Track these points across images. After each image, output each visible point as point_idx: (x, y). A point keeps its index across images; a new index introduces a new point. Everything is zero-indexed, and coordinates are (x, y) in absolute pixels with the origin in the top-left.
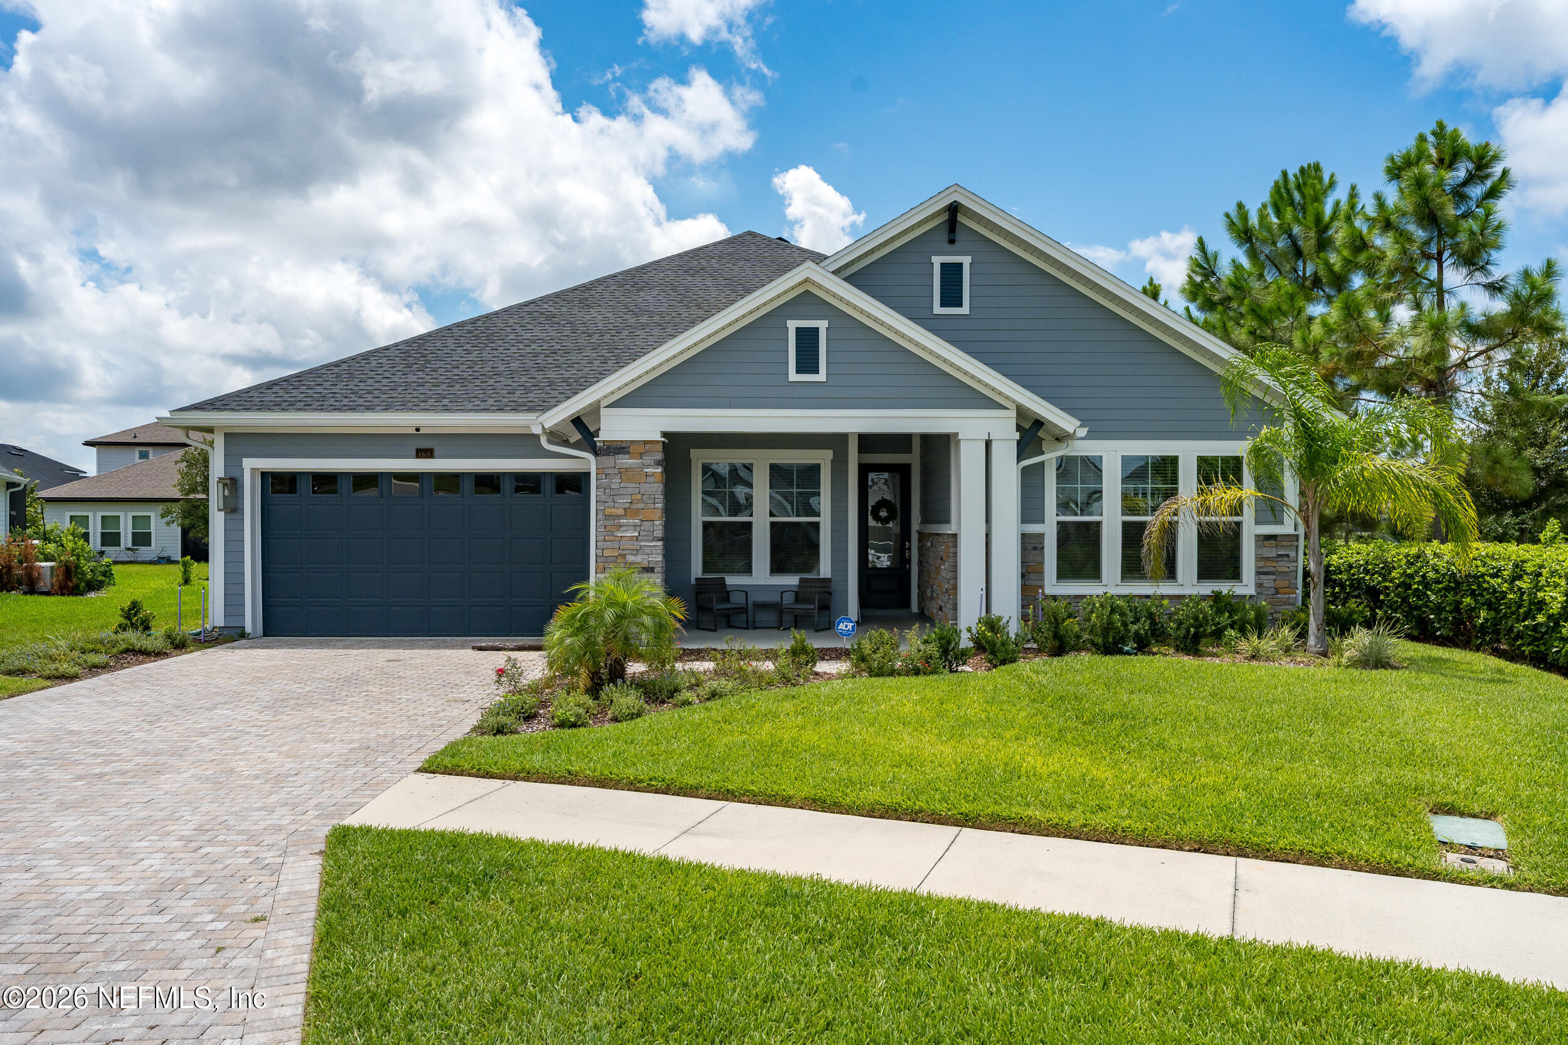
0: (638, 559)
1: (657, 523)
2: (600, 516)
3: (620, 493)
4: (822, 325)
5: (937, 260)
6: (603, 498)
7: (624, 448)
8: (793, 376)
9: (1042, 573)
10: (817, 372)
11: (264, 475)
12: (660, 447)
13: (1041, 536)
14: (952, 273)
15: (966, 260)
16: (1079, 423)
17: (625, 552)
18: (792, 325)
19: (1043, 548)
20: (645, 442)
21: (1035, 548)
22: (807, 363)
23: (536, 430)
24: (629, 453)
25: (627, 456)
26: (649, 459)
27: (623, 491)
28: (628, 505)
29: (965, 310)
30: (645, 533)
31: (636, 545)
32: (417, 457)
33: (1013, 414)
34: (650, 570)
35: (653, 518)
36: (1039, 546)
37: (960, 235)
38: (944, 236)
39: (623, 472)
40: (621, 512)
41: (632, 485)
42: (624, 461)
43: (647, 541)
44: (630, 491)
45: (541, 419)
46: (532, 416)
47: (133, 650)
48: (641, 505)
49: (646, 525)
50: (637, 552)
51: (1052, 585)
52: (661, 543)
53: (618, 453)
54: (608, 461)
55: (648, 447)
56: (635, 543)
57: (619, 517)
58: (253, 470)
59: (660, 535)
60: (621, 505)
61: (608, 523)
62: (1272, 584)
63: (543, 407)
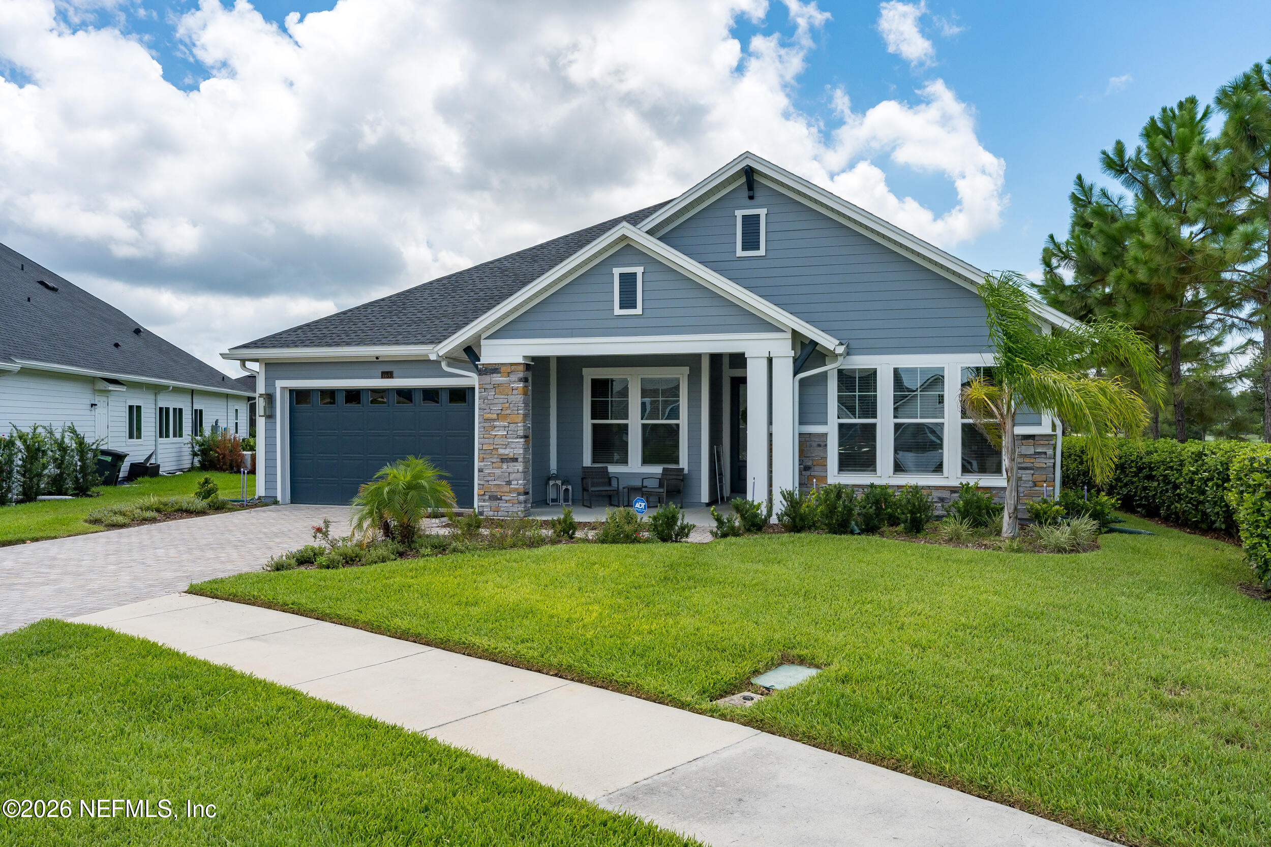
0: (506, 452)
1: (519, 425)
2: (481, 420)
3: (494, 402)
4: (639, 270)
5: (739, 214)
6: (483, 406)
7: (497, 369)
8: (618, 311)
9: (826, 465)
10: (635, 307)
11: (291, 391)
12: (521, 368)
13: (825, 435)
14: (751, 223)
15: (762, 212)
16: (837, 342)
17: (497, 447)
18: (617, 271)
19: (826, 445)
20: (512, 364)
21: (819, 446)
22: (628, 301)
23: (433, 357)
24: (499, 373)
25: (499, 375)
26: (514, 377)
27: (496, 401)
28: (500, 411)
29: (762, 252)
30: (511, 432)
31: (505, 441)
32: (382, 377)
33: (789, 335)
34: (515, 460)
35: (517, 421)
36: (823, 444)
37: (758, 193)
38: (745, 193)
39: (496, 386)
40: (495, 416)
41: (503, 397)
42: (497, 378)
43: (512, 438)
44: (501, 401)
45: (436, 349)
46: (430, 347)
47: (182, 510)
48: (508, 412)
49: (512, 426)
50: (506, 446)
51: (835, 477)
52: (522, 440)
53: (493, 373)
54: (487, 379)
55: (513, 367)
56: (505, 439)
57: (494, 420)
58: (283, 389)
59: (522, 434)
60: (495, 412)
61: (486, 425)
62: (1030, 478)
63: (437, 340)
